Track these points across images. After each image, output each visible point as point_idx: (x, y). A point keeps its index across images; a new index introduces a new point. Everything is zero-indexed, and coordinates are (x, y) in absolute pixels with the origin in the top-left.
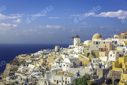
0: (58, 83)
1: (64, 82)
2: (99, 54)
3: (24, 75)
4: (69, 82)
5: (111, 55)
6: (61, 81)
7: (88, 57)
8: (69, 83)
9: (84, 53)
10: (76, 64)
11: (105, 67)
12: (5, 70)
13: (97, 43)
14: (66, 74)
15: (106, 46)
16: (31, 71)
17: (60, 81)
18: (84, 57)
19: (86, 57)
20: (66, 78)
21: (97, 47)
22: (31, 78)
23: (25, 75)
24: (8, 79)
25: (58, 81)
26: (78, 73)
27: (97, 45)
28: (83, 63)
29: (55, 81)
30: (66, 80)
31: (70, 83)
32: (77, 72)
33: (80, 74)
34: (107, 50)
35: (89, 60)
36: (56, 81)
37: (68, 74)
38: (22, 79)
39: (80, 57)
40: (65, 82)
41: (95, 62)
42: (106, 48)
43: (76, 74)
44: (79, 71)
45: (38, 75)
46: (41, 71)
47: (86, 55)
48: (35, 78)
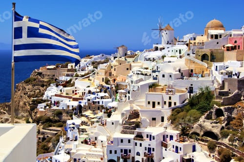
0: (154, 106)
1: (165, 104)
2: (224, 55)
4: (175, 104)
6: (161, 103)
7: (204, 60)
9: (194, 55)
10: (182, 73)
11: (240, 77)
13: (216, 37)
15: (236, 41)
17: (159, 103)
18: (197, 61)
19: (199, 62)
20: (170, 97)
21: (218, 43)
23: (73, 100)
24: (41, 108)
25: (154, 103)
26: (190, 87)
27: (217, 40)
28: (195, 71)
29: (149, 103)
30: (170, 101)
31: (178, 104)
32: (188, 86)
33: (193, 90)
34: (239, 49)
35: (207, 66)
36: (151, 103)
37: (173, 90)
38: (68, 106)
39: (189, 62)
40: (167, 103)
41: (218, 69)
42: (236, 44)
43: (186, 90)
44: (192, 85)
45: (102, 98)
46: (105, 92)
47: (200, 57)
48: (97, 104)
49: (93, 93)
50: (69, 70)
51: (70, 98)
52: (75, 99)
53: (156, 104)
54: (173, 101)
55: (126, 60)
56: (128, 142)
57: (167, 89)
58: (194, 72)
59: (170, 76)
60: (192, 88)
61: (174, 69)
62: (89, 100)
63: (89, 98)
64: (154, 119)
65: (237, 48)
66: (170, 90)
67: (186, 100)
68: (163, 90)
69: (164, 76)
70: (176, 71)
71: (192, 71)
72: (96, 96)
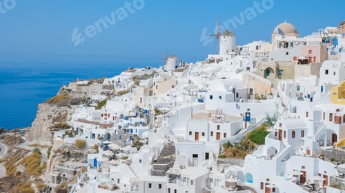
0: (197, 138)
1: (212, 135)
2: (294, 69)
4: (225, 134)
5: (327, 72)
6: (206, 134)
7: (268, 76)
8: (225, 137)
9: (255, 70)
10: (237, 94)
11: (314, 100)
12: (36, 119)
15: (310, 51)
16: (115, 116)
17: (203, 134)
18: (257, 77)
19: (261, 78)
20: (218, 126)
21: (287, 53)
22: (117, 133)
23: (100, 127)
25: (197, 134)
26: (246, 113)
27: (286, 50)
28: (256, 91)
29: (190, 133)
30: (218, 131)
31: (229, 136)
32: (244, 111)
33: (251, 117)
34: (315, 61)
35: (270, 85)
36: (193, 134)
37: (223, 116)
38: (94, 135)
39: (248, 78)
40: (215, 135)
41: (286, 88)
42: (311, 55)
43: (240, 116)
44: (248, 110)
45: (136, 124)
46: (141, 117)
47: (263, 72)
48: (130, 133)
49: (127, 118)
50: (105, 87)
51: (97, 123)
52: (105, 126)
53: (200, 135)
54: (222, 131)
55: (173, 74)
56: (158, 187)
57: (214, 116)
58: (254, 93)
59: (220, 97)
60: (249, 113)
61: (227, 87)
62: (120, 127)
63: (120, 124)
64: (195, 156)
65: (312, 59)
66: (219, 117)
67: (240, 130)
68: (210, 116)
69: (211, 97)
70: (229, 91)
71: (251, 90)
72: (129, 121)
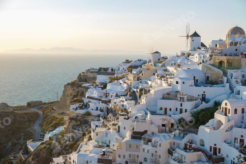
0: (166, 112)
1: (177, 110)
2: (240, 62)
3: (101, 102)
4: (186, 110)
6: (172, 110)
7: (221, 68)
8: (186, 112)
10: (197, 80)
14: (182, 96)
16: (112, 95)
17: (170, 110)
18: (213, 68)
20: (181, 104)
21: (236, 50)
22: (113, 107)
25: (166, 109)
26: (203, 95)
27: (236, 47)
28: (211, 78)
29: (161, 109)
30: (181, 108)
32: (201, 93)
33: (206, 98)
35: (222, 73)
36: (163, 110)
37: (184, 97)
38: (97, 108)
39: (205, 68)
40: (179, 110)
41: (233, 76)
43: (198, 97)
44: (204, 92)
47: (217, 64)
48: (121, 107)
51: (100, 100)
52: (103, 102)
53: (168, 110)
54: (184, 108)
56: (136, 147)
57: (179, 96)
59: (183, 83)
62: (115, 103)
64: (164, 126)
68: (176, 96)
69: (177, 83)
71: (208, 77)
72: (121, 99)
